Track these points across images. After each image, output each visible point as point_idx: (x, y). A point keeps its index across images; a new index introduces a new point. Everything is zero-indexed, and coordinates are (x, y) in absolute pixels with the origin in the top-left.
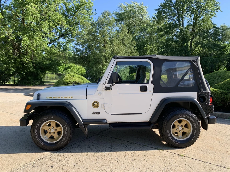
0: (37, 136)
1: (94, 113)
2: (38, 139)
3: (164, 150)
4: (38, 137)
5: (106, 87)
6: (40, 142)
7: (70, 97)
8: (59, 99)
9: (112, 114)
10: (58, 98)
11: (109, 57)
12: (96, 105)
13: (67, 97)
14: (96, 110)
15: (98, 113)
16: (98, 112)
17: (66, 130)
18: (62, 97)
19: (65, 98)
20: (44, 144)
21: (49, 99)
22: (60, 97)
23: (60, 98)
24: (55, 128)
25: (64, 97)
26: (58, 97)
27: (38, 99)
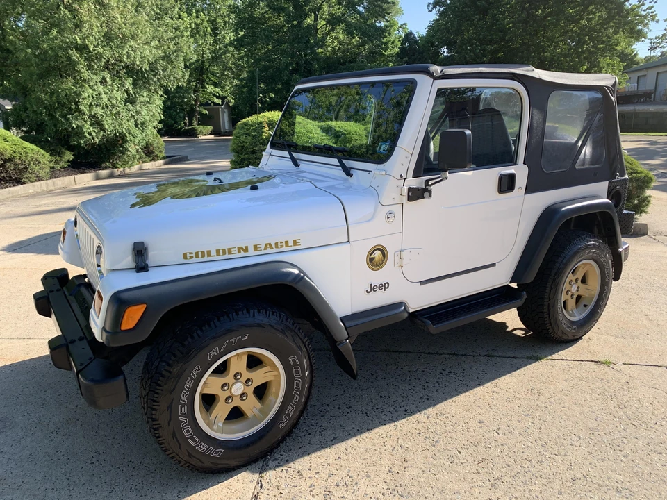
0: (188, 431)
1: (373, 288)
2: (194, 440)
3: (550, 357)
4: (191, 432)
5: (410, 189)
6: (202, 447)
7: (291, 243)
8: (243, 254)
9: (422, 283)
10: (239, 252)
11: (100, 50)
12: (377, 258)
13: (276, 244)
14: (378, 277)
15: (385, 286)
16: (385, 284)
17: (297, 372)
18: (256, 248)
19: (271, 247)
20: (217, 453)
21: (195, 260)
22: (247, 247)
23: (246, 250)
24: (246, 375)
25: (266, 245)
26: (240, 249)
27: (142, 267)
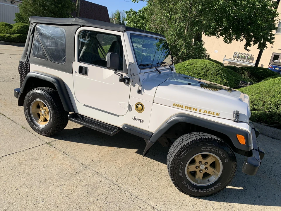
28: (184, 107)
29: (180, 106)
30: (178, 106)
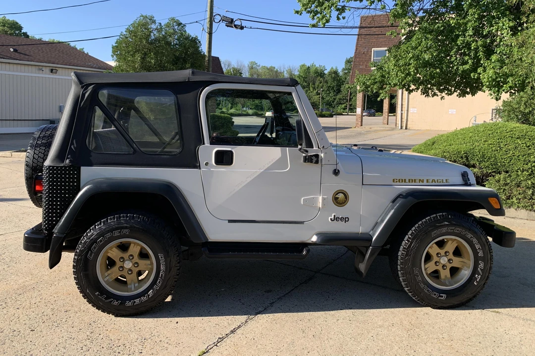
28: (407, 181)
29: (402, 180)
30: (399, 182)
